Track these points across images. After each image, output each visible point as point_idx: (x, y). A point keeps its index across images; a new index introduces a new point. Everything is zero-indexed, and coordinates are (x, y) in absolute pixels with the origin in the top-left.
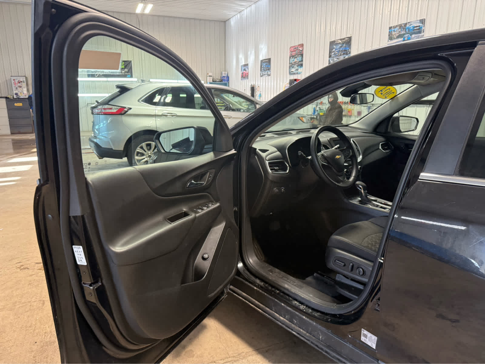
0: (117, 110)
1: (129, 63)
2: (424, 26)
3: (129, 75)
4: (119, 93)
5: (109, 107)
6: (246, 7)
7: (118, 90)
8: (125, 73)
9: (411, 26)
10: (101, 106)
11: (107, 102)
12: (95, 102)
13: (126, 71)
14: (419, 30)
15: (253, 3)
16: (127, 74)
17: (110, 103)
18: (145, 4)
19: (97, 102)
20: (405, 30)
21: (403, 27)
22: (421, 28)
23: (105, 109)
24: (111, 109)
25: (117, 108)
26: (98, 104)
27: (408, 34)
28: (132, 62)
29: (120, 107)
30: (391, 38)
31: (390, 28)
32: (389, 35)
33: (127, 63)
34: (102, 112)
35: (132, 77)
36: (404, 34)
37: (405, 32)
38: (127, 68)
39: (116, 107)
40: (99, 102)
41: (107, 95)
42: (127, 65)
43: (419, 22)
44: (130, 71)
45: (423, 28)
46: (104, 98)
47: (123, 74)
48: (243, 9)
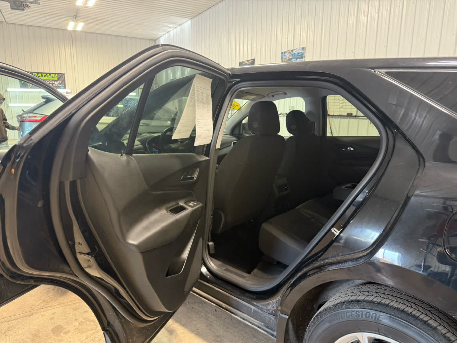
0: (41, 118)
1: (63, 75)
2: (305, 53)
3: (62, 86)
4: (44, 103)
5: (34, 116)
6: (172, 28)
7: (44, 100)
8: (58, 85)
9: (297, 52)
10: (26, 114)
11: (32, 111)
12: (21, 111)
13: (59, 83)
14: (302, 56)
15: (178, 25)
16: (60, 85)
17: (35, 112)
18: (76, 22)
19: (23, 110)
20: (292, 55)
21: (291, 52)
22: (303, 54)
23: (29, 117)
24: (35, 117)
25: (41, 117)
26: (24, 113)
27: (294, 58)
28: (66, 74)
29: (44, 116)
30: (282, 61)
31: (282, 53)
32: (282, 59)
33: (60, 76)
34: (27, 120)
35: (65, 88)
36: (292, 59)
37: (292, 57)
38: (60, 79)
39: (40, 115)
40: (25, 110)
41: (33, 105)
42: (61, 77)
43: (301, 49)
44: (64, 82)
45: (304, 54)
46: (29, 108)
47: (56, 85)
48: (171, 30)
